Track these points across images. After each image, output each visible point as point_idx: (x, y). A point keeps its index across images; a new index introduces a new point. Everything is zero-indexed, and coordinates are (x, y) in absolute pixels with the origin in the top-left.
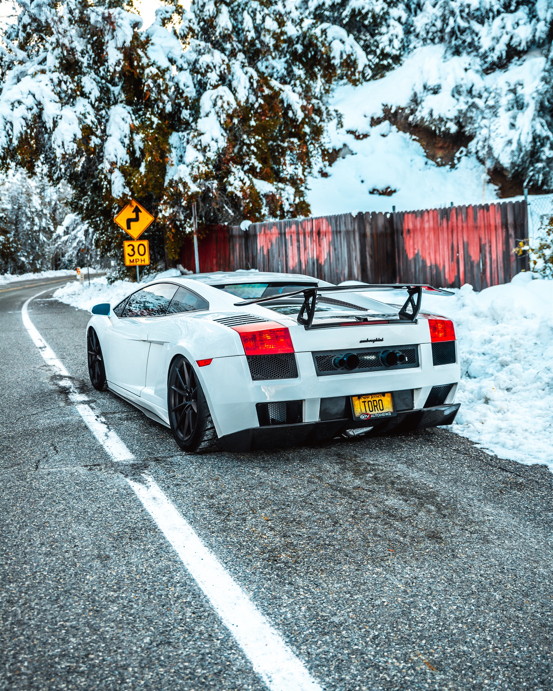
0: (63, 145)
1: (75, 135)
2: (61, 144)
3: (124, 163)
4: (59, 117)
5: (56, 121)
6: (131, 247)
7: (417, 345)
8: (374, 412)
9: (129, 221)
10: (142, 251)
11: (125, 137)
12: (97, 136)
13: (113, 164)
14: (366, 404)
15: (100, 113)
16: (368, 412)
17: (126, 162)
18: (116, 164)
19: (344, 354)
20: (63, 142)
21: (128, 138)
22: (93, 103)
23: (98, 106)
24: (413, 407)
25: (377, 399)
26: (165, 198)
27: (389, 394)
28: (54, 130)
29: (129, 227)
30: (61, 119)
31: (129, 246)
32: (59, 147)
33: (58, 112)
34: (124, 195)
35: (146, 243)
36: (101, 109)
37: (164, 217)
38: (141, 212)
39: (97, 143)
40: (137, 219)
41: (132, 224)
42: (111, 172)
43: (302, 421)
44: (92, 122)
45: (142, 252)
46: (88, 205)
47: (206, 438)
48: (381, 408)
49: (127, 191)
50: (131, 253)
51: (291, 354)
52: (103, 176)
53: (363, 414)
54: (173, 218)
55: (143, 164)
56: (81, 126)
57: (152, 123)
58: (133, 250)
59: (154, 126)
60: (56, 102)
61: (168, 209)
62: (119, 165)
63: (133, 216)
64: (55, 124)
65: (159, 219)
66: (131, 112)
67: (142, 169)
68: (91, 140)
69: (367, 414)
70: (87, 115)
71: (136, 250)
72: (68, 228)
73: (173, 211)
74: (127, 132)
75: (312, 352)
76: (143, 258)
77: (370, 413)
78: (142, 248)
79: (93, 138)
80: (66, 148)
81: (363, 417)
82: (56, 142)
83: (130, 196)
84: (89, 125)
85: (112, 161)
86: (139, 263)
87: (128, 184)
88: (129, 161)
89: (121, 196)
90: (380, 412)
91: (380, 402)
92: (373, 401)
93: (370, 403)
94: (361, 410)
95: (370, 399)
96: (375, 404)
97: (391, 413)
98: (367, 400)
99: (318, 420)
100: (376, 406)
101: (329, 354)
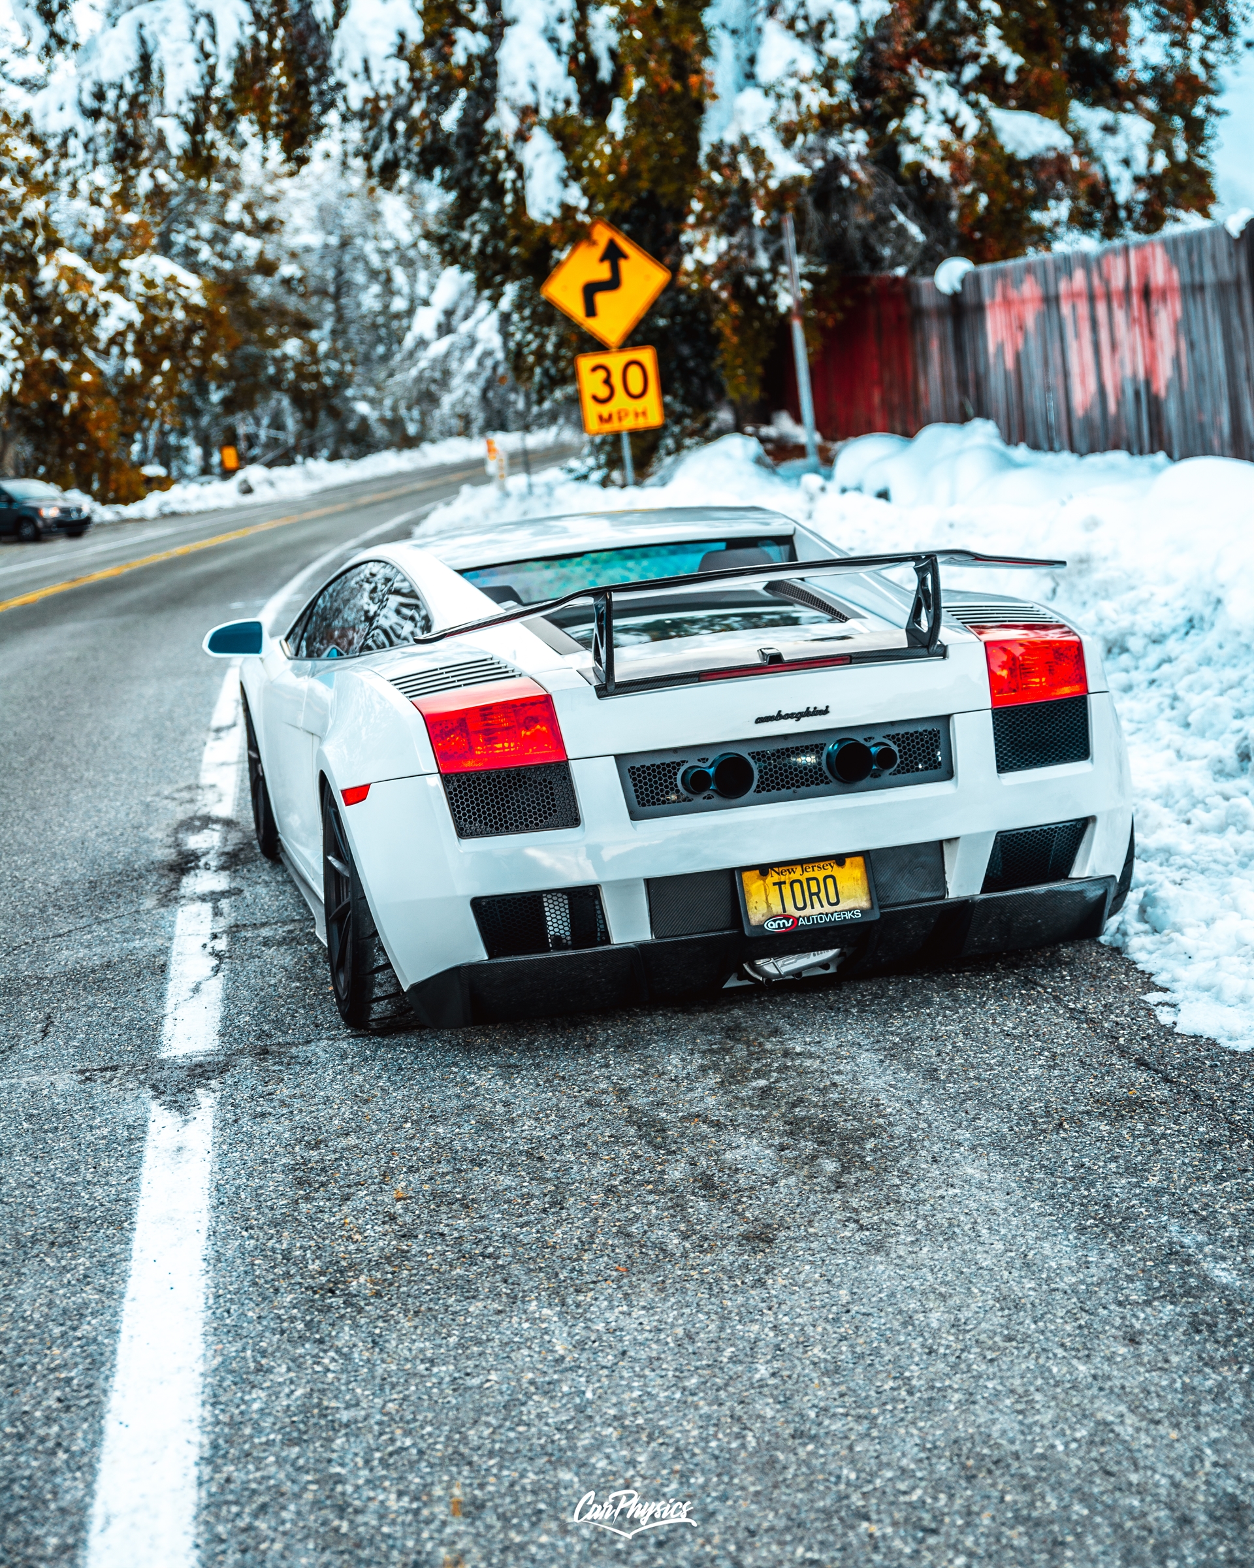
0: (366, 70)
1: (402, 35)
2: (358, 66)
3: (560, 106)
6: (601, 374)
7: (947, 718)
8: (808, 911)
9: (591, 291)
10: (636, 386)
11: (561, 20)
12: (473, 28)
13: (528, 113)
14: (786, 889)
16: (791, 910)
17: (568, 103)
18: (536, 111)
19: (713, 756)
20: (365, 61)
21: (568, 22)
24: (946, 891)
25: (820, 875)
26: (697, 206)
27: (860, 860)
28: (335, 25)
29: (591, 311)
31: (595, 369)
32: (356, 76)
34: (568, 210)
35: (647, 356)
37: (702, 269)
38: (625, 257)
39: (474, 50)
40: (613, 283)
41: (601, 299)
42: (522, 136)
43: (607, 941)
45: (636, 388)
46: (484, 242)
47: (378, 992)
48: (833, 900)
49: (575, 196)
50: (603, 392)
51: (558, 764)
52: (501, 154)
53: (774, 918)
54: (729, 268)
55: (619, 105)
56: (420, 4)
58: (607, 382)
61: (713, 239)
62: (545, 114)
63: (603, 272)
65: (687, 274)
67: (617, 122)
68: (455, 42)
71: (617, 380)
72: (449, 313)
73: (731, 247)
74: (566, 3)
75: (618, 757)
76: (638, 405)
77: (797, 914)
78: (634, 374)
79: (462, 34)
80: (375, 77)
81: (772, 926)
82: (344, 64)
83: (587, 212)
85: (521, 102)
86: (629, 423)
87: (574, 173)
88: (576, 99)
89: (556, 212)
90: (828, 908)
91: (830, 881)
92: (808, 880)
93: (797, 886)
94: (769, 906)
95: (798, 874)
96: (814, 889)
97: (863, 911)
98: (787, 878)
99: (646, 936)
100: (817, 894)
101: (668, 759)
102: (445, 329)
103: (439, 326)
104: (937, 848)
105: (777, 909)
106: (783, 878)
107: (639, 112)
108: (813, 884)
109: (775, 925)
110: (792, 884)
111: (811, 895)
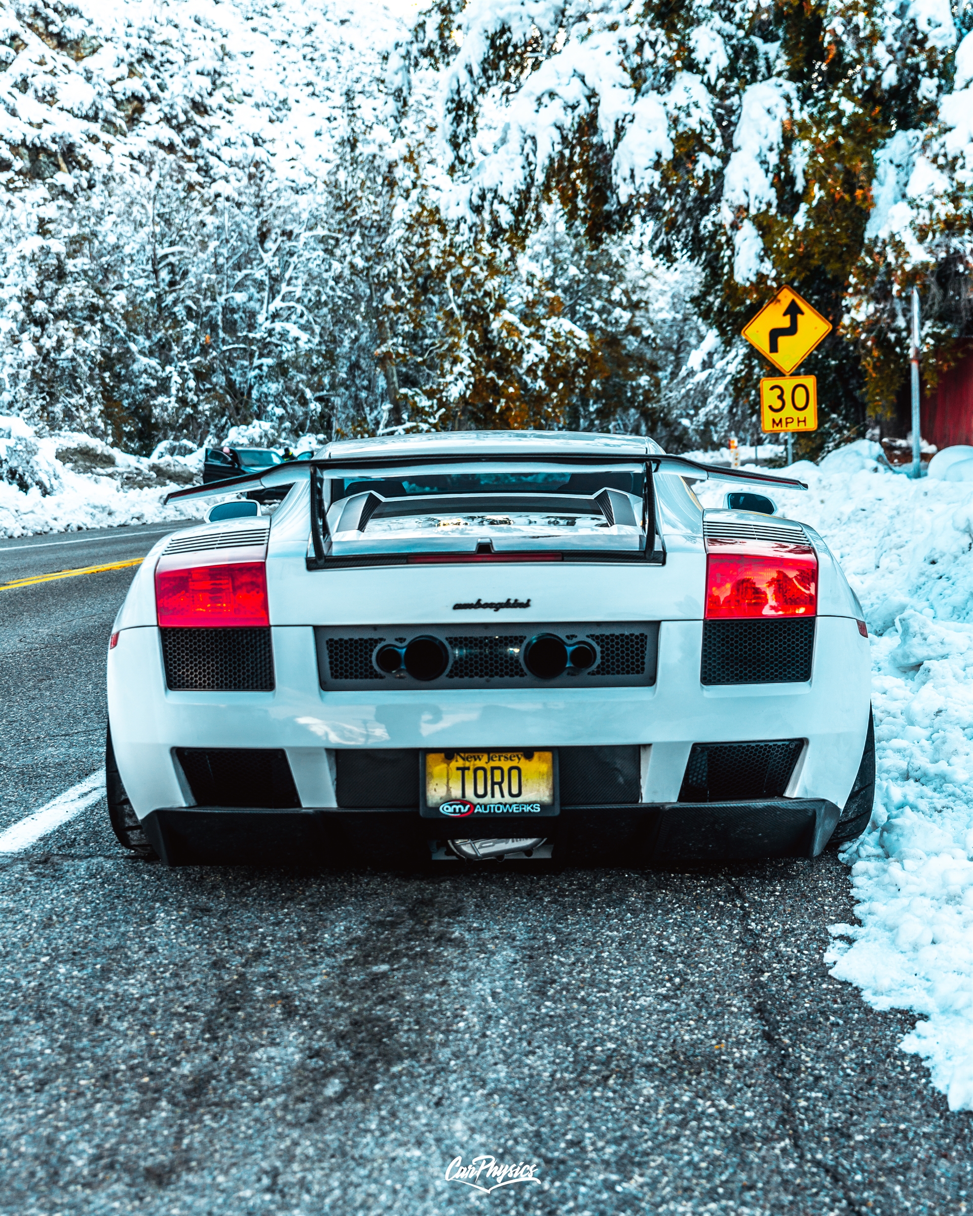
0: (632, 176)
1: (659, 155)
2: (627, 174)
3: (764, 207)
4: (629, 118)
5: (623, 128)
6: (777, 392)
7: (657, 624)
8: (487, 799)
9: (775, 334)
10: (800, 401)
11: (771, 149)
12: (712, 153)
13: (741, 211)
14: (469, 775)
15: (728, 102)
16: (470, 796)
17: (769, 205)
18: (747, 210)
19: (410, 637)
20: (632, 171)
21: (776, 151)
22: (713, 82)
23: (724, 88)
24: (638, 795)
25: (506, 765)
26: (853, 280)
28: (616, 147)
29: (774, 348)
30: (631, 121)
31: (772, 389)
32: (625, 180)
33: (628, 108)
34: (761, 277)
35: (810, 382)
36: (732, 94)
37: (855, 325)
38: (802, 313)
39: (710, 168)
40: (792, 330)
41: (782, 340)
42: (735, 226)
43: (299, 804)
44: (702, 123)
45: (800, 403)
48: (515, 791)
49: (767, 268)
50: (777, 404)
51: (261, 629)
52: (724, 239)
53: (450, 801)
54: (875, 325)
55: (803, 207)
56: (673, 134)
57: (841, 114)
58: (780, 397)
59: (845, 122)
60: (624, 87)
61: (864, 304)
62: (753, 211)
63: (786, 322)
64: (619, 132)
65: (844, 327)
66: (794, 94)
67: (800, 219)
68: (696, 162)
69: (464, 803)
70: (693, 110)
71: (787, 397)
72: (710, 355)
73: (876, 310)
74: (776, 137)
75: (317, 629)
76: (801, 415)
77: (476, 800)
78: (800, 394)
79: (703, 157)
80: (638, 181)
81: (447, 810)
82: (619, 172)
83: (774, 279)
84: (694, 131)
85: (737, 203)
86: (793, 427)
87: (767, 251)
88: (775, 202)
89: (753, 279)
90: (508, 799)
91: (515, 773)
92: (493, 769)
93: (480, 774)
94: (449, 790)
95: (483, 762)
96: (497, 779)
97: (543, 806)
98: (472, 764)
99: (332, 804)
100: (500, 784)
101: (366, 635)
102: (707, 364)
103: (704, 362)
104: (635, 752)
105: (456, 793)
106: (467, 764)
107: (816, 214)
108: (497, 773)
109: (451, 810)
110: (476, 771)
111: (493, 783)
